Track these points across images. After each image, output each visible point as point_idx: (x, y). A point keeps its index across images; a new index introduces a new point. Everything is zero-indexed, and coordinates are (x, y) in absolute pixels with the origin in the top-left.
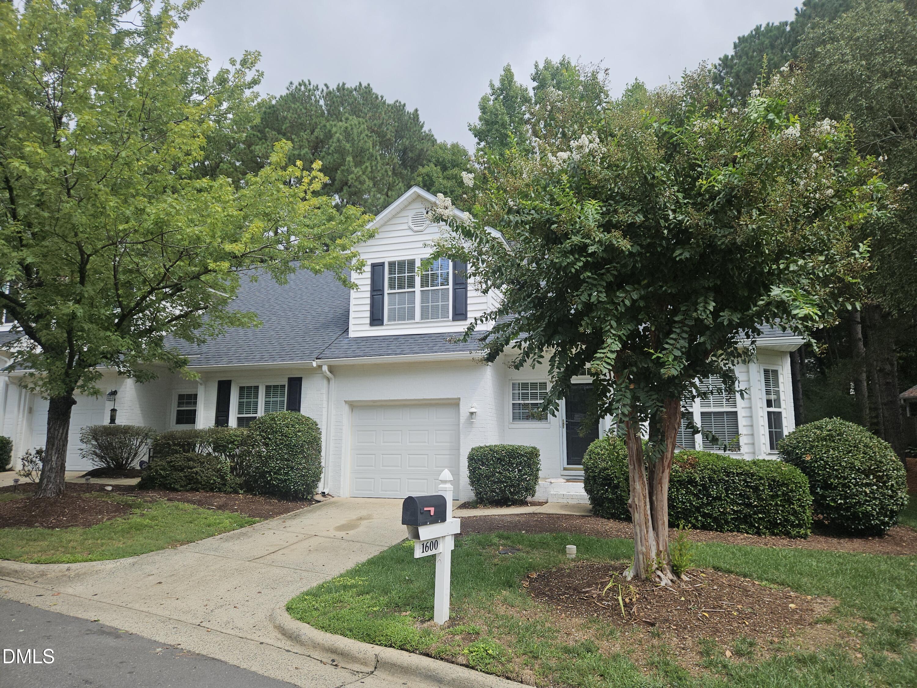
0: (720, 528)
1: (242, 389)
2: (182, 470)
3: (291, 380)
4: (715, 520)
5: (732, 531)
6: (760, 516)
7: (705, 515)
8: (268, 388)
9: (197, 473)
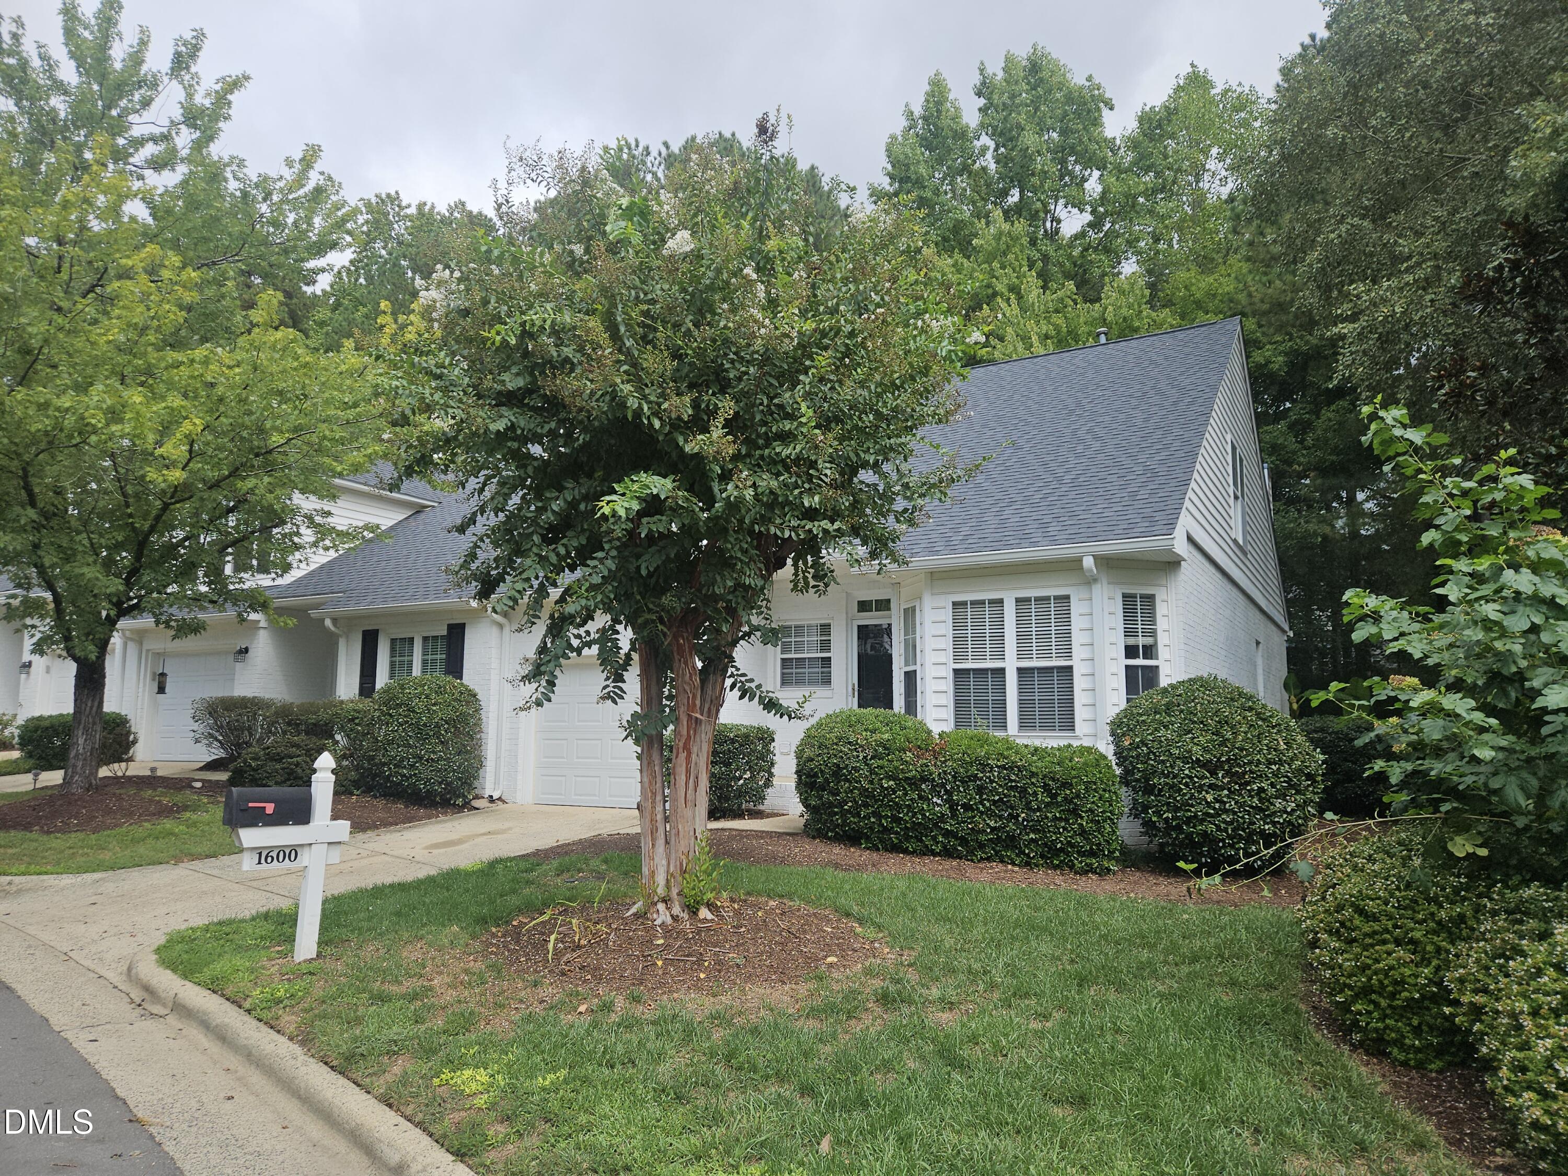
0: (969, 856)
1: (393, 641)
2: (280, 760)
3: (450, 627)
4: (963, 841)
5: (988, 859)
6: (1032, 836)
7: (947, 834)
8: (425, 639)
9: (297, 765)
